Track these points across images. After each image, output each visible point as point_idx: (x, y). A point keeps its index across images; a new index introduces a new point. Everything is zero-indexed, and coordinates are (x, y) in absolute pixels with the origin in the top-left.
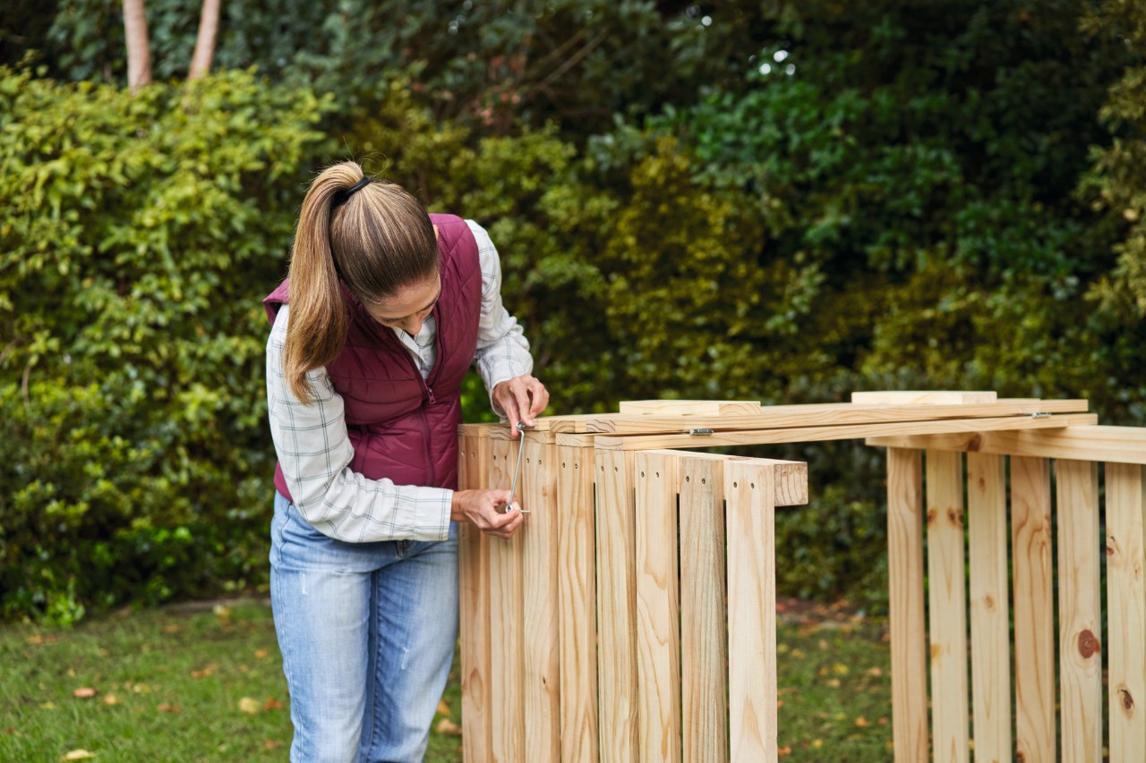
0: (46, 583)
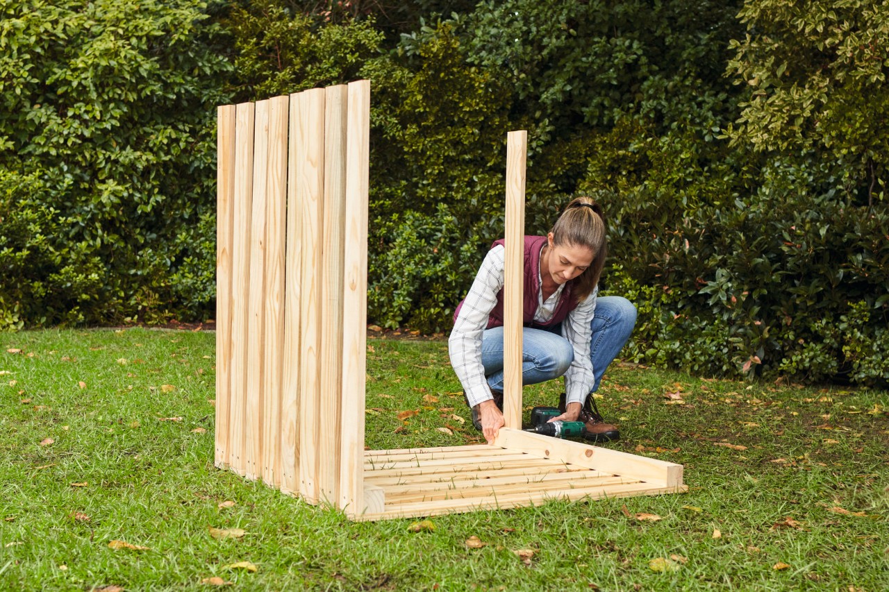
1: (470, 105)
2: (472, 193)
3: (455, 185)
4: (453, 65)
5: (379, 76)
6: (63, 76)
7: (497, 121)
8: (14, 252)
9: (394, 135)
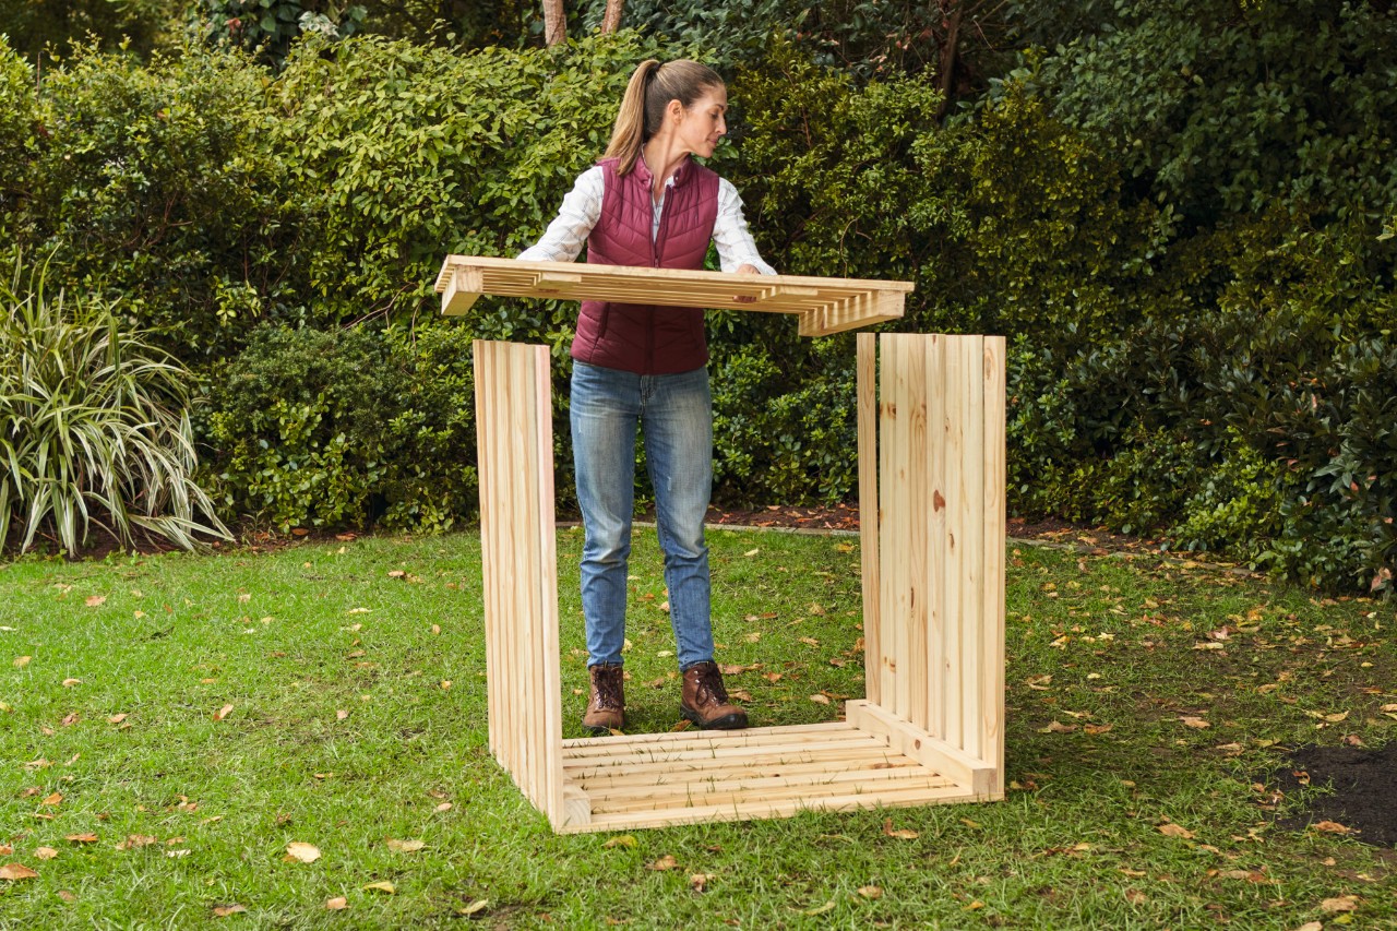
0: (422, 498)
1: (1058, 191)
2: (1072, 314)
3: (1050, 302)
4: (1032, 136)
5: (935, 154)
6: (498, 194)
7: (1100, 211)
8: (435, 431)
9: (961, 235)
